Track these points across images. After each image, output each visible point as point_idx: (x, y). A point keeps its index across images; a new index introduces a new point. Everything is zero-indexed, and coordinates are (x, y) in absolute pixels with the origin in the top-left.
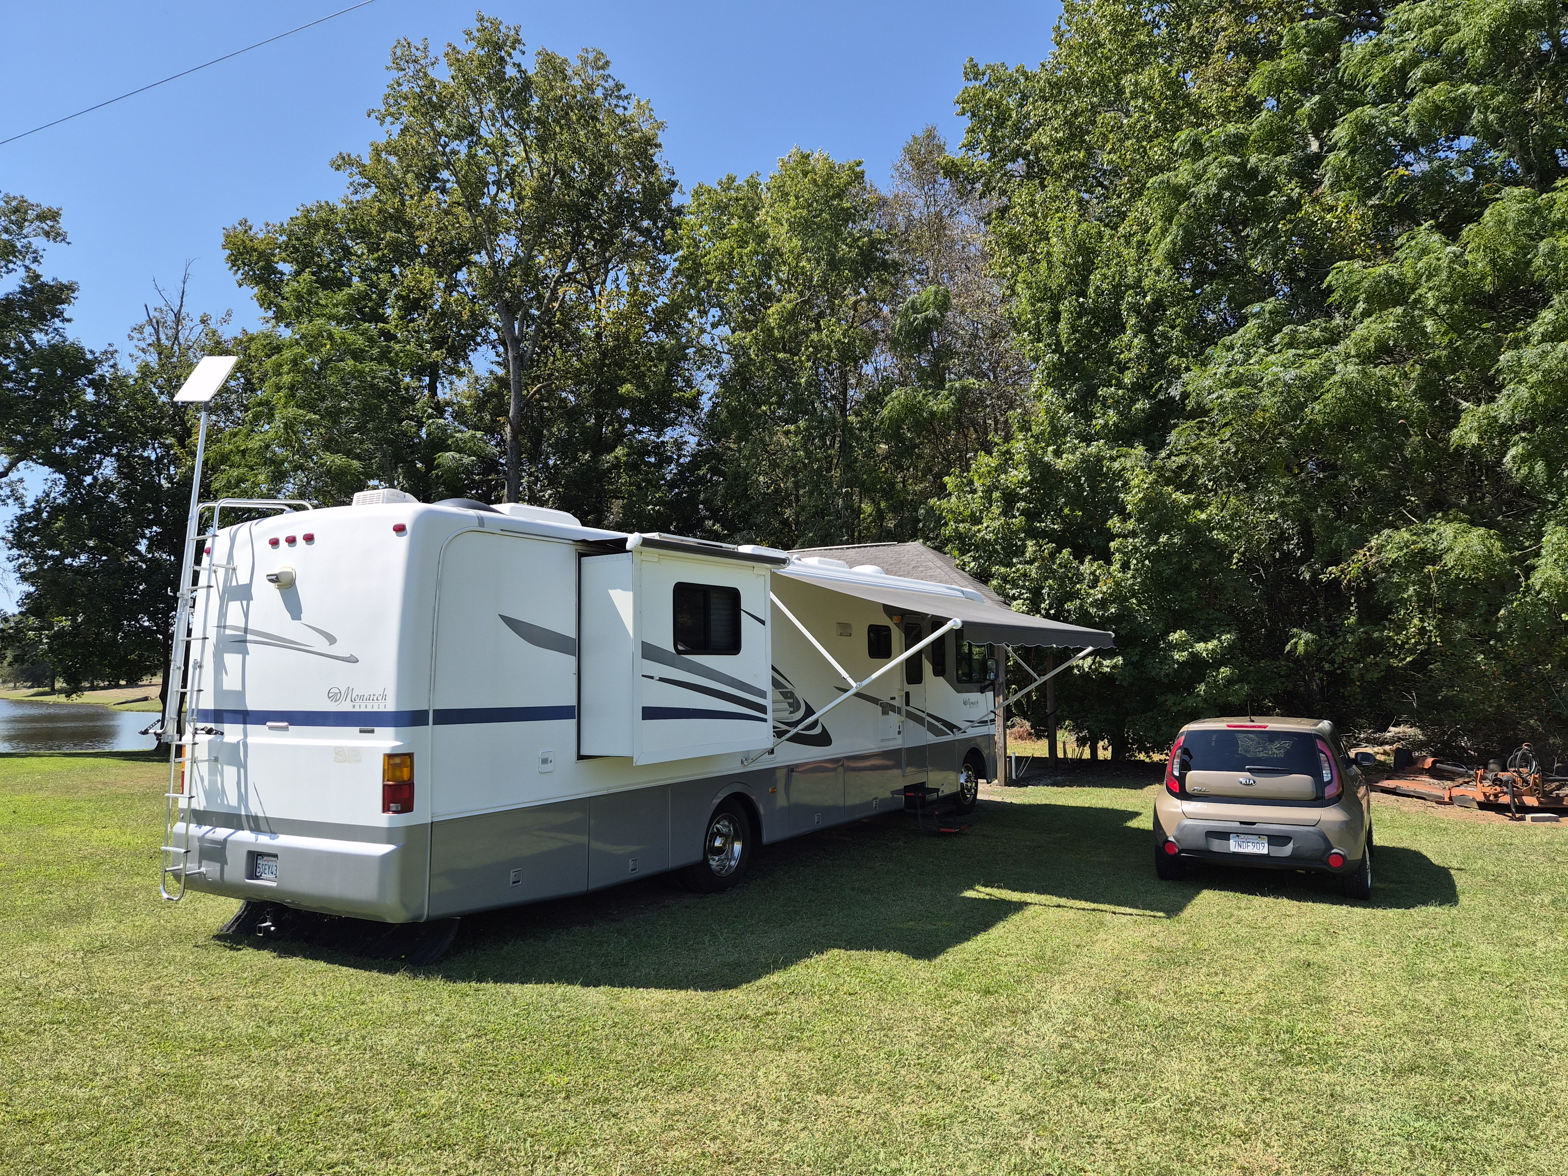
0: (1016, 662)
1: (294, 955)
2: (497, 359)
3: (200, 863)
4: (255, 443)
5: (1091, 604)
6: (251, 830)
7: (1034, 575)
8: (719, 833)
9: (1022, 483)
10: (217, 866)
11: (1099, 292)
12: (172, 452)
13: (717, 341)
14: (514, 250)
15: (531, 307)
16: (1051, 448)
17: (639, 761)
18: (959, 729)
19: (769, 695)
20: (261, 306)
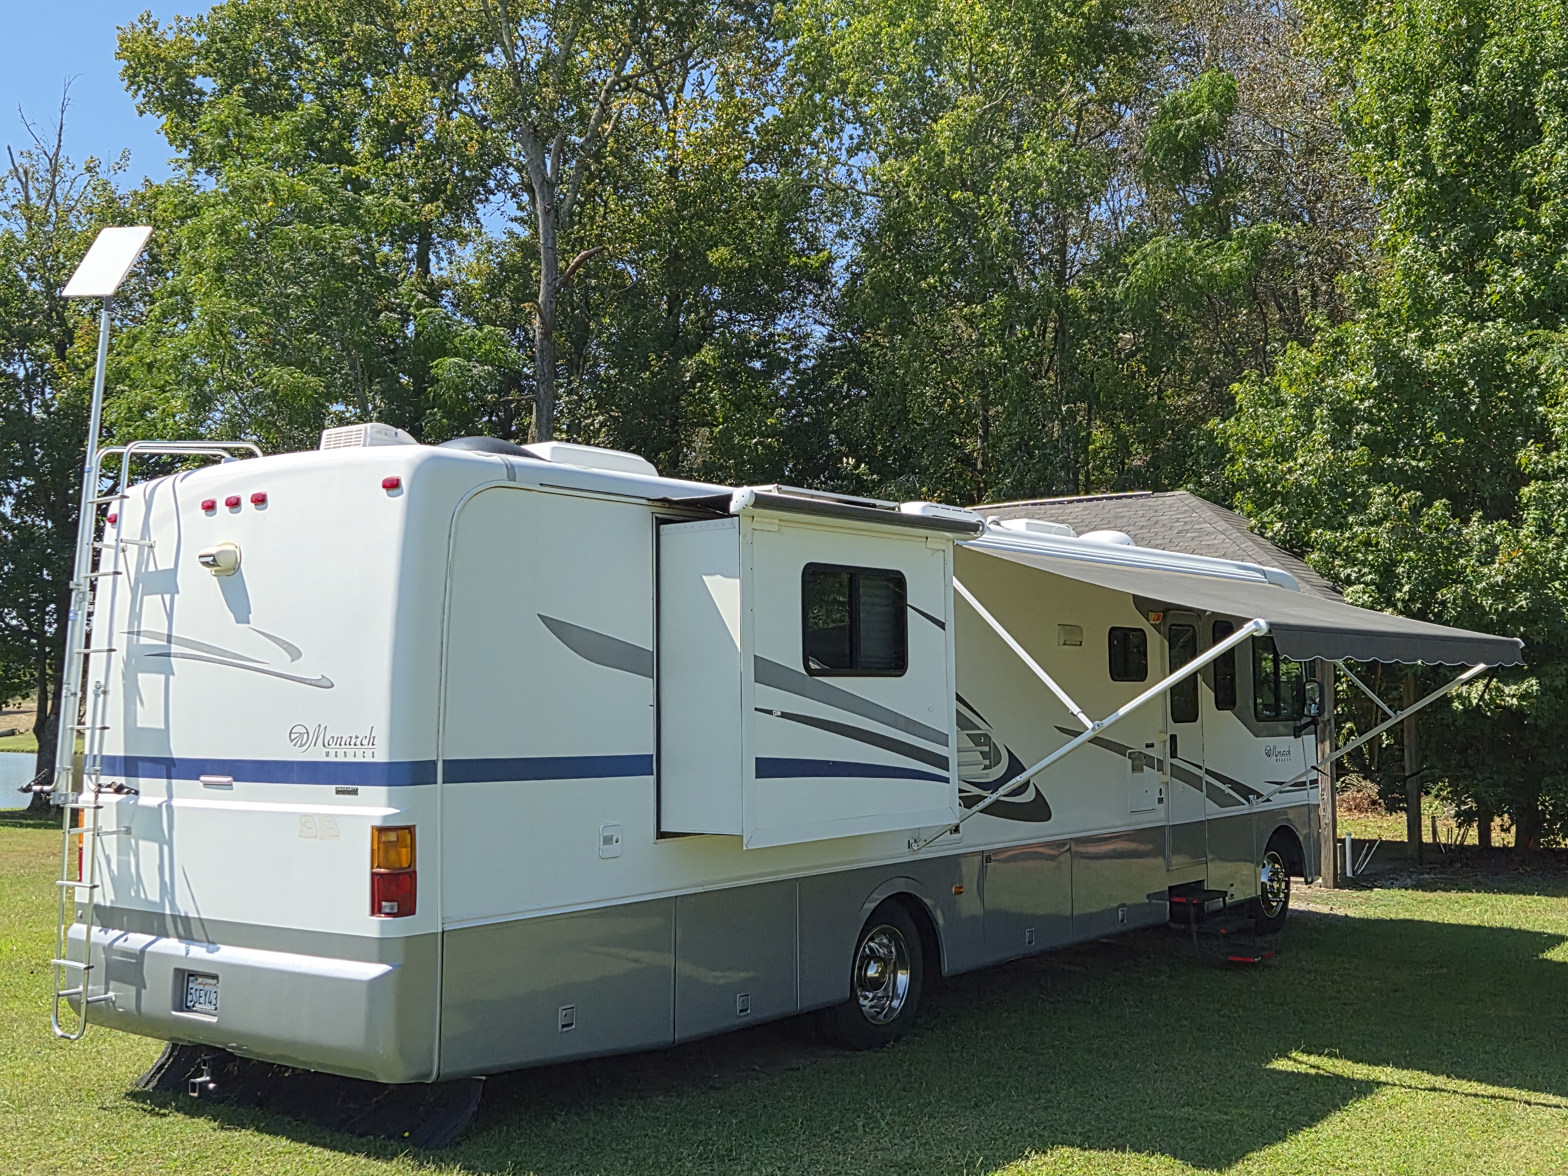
0: (1351, 686)
1: (243, 1126)
2: (519, 214)
3: (107, 984)
4: (167, 352)
5: (1484, 592)
6: (180, 937)
7: (1384, 544)
8: (873, 956)
9: (1363, 392)
10: (132, 990)
11: (1497, 75)
12: (47, 366)
13: (856, 175)
14: (544, 44)
15: (571, 132)
16: (1413, 335)
17: (750, 844)
18: (1260, 795)
19: (953, 740)
20: (171, 143)
